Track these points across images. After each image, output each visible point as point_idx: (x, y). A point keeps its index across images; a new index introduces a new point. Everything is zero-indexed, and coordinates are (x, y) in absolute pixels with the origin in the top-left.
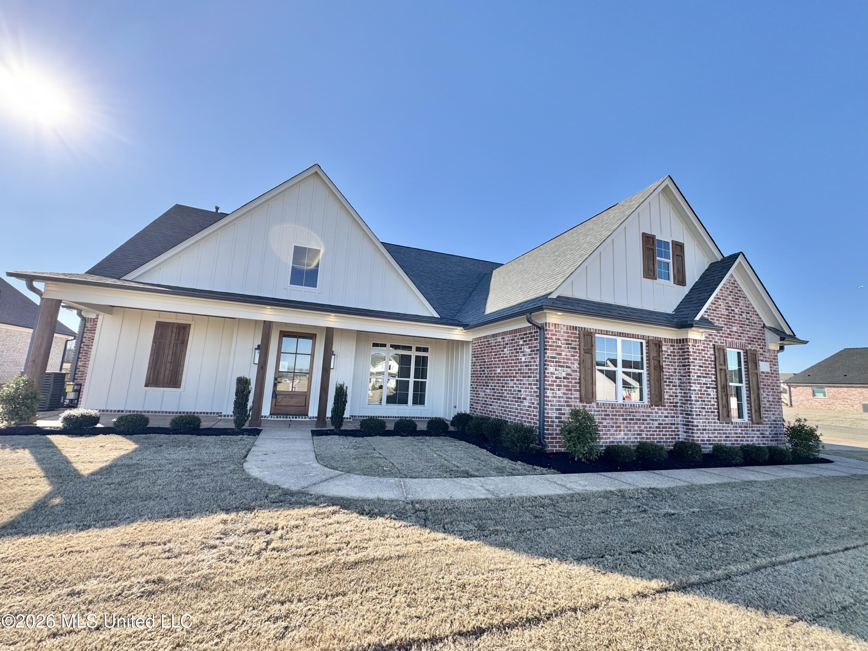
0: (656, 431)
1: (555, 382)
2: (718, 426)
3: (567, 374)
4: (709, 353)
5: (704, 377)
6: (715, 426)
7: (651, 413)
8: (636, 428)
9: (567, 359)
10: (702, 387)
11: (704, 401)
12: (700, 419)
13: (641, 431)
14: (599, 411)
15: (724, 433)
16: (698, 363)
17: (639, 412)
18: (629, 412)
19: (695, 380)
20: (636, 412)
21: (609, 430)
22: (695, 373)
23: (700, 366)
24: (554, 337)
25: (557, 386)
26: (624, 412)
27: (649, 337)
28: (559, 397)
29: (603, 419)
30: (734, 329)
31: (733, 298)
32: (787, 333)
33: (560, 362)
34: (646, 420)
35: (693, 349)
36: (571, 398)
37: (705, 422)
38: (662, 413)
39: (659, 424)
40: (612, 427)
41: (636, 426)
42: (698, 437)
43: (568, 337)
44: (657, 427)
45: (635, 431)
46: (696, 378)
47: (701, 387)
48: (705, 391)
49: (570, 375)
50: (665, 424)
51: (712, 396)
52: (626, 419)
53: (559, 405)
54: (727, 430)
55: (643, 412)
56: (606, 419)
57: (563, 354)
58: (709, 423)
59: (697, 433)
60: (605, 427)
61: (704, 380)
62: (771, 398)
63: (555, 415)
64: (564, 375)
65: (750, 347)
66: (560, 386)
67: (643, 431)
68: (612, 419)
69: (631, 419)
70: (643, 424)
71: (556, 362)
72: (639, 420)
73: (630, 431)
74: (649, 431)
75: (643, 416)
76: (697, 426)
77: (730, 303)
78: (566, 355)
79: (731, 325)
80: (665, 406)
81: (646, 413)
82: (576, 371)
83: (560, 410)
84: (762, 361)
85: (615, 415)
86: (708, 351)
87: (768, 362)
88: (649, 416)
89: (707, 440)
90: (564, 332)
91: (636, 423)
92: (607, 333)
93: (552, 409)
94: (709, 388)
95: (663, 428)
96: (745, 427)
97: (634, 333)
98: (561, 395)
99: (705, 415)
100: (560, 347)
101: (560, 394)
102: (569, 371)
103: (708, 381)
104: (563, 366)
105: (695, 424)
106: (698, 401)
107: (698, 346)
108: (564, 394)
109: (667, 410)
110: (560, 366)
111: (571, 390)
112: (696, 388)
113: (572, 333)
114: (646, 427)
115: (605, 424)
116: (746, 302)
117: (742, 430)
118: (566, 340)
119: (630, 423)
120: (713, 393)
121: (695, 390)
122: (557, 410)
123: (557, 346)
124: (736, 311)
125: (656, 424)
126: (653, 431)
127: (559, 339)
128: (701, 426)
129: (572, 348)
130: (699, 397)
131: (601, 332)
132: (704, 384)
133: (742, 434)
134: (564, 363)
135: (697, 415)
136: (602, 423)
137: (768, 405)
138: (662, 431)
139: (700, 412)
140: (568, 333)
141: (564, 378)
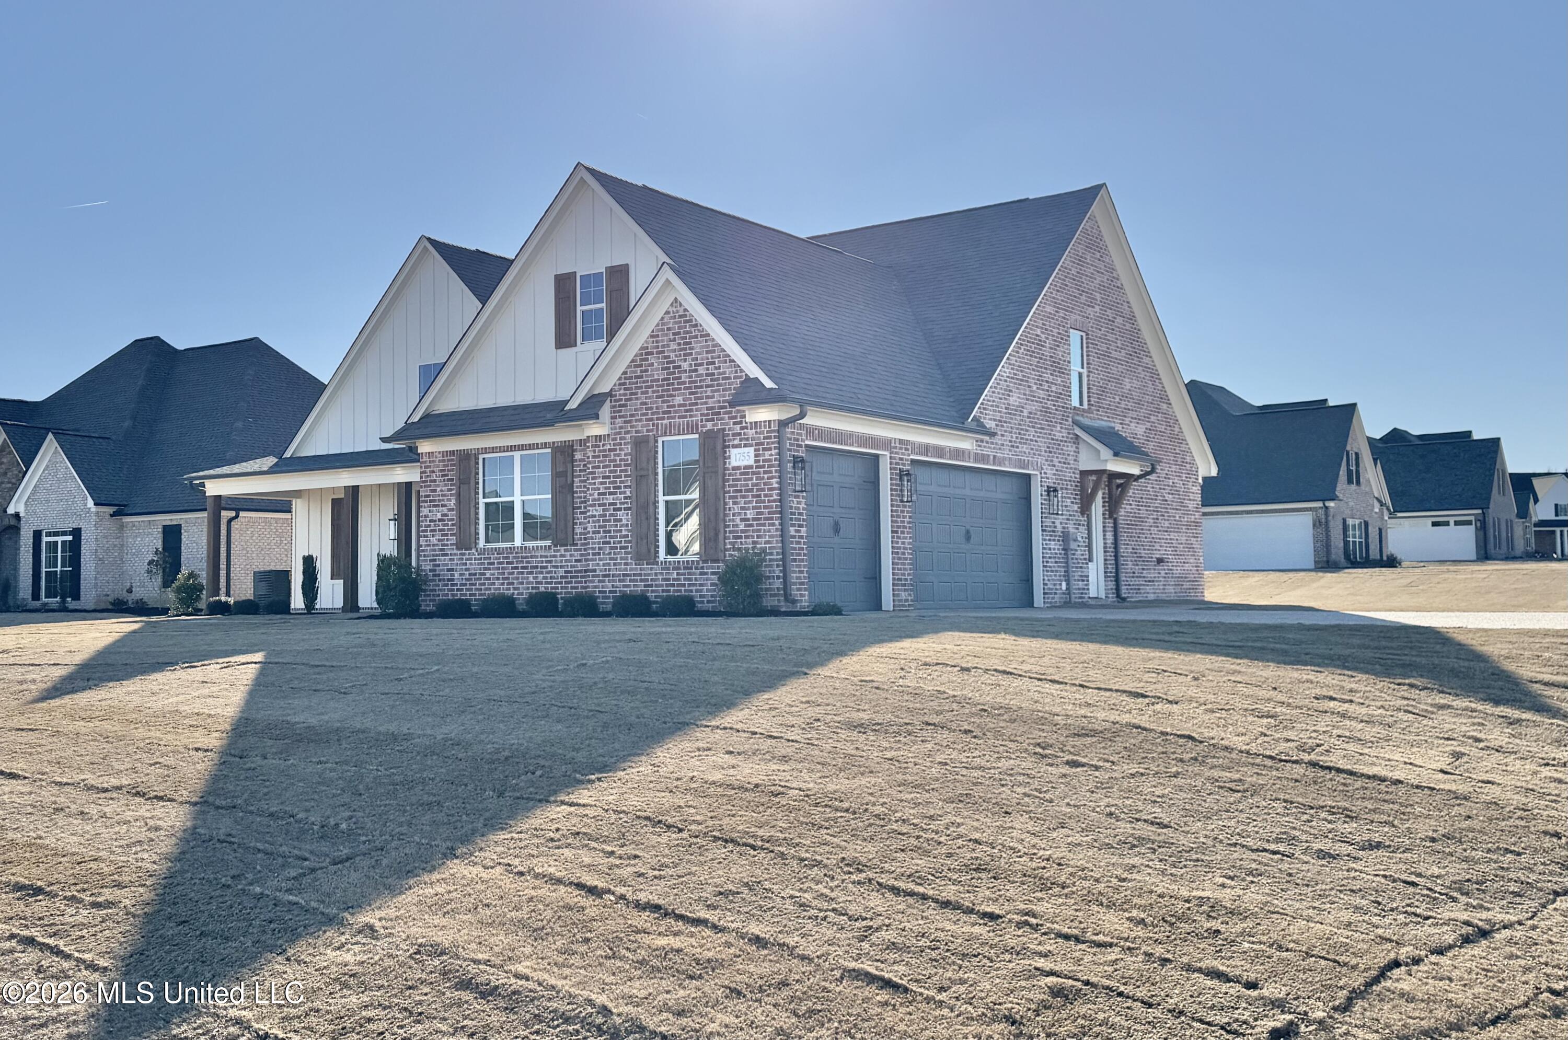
0: (561, 583)
1: (429, 526)
2: (631, 569)
3: (443, 515)
4: (623, 453)
5: (610, 494)
6: (626, 569)
7: (555, 556)
8: (531, 579)
9: (443, 495)
10: (607, 510)
11: (610, 532)
12: (600, 560)
13: (538, 583)
14: (481, 559)
15: (641, 580)
16: (602, 473)
17: (537, 557)
18: (522, 557)
19: (594, 500)
20: (531, 557)
21: (494, 584)
22: (594, 489)
23: (604, 477)
24: (428, 470)
25: (431, 531)
26: (514, 558)
27: (554, 443)
28: (434, 545)
29: (485, 569)
30: (679, 400)
31: (679, 344)
32: (768, 386)
33: (435, 501)
34: (546, 567)
35: (594, 451)
36: (447, 545)
37: (609, 564)
38: (571, 555)
39: (566, 572)
40: (498, 579)
41: (531, 577)
42: (595, 587)
43: (444, 466)
44: (562, 577)
45: (528, 583)
46: (596, 496)
47: (604, 510)
48: (611, 515)
49: (446, 515)
50: (575, 572)
51: (624, 522)
52: (517, 568)
53: (434, 555)
54: (649, 575)
55: (541, 556)
56: (489, 569)
57: (438, 489)
58: (615, 565)
59: (593, 581)
60: (489, 579)
61: (610, 499)
62: (750, 514)
63: (428, 568)
64: (439, 516)
65: (709, 425)
66: (435, 530)
67: (541, 583)
68: (498, 569)
69: (523, 568)
70: (542, 573)
71: (431, 501)
72: (536, 567)
73: (522, 583)
74: (551, 583)
75: (542, 562)
76: (595, 570)
77: (673, 355)
78: (441, 491)
79: (671, 396)
80: (577, 545)
81: (547, 557)
82: (452, 510)
83: (435, 560)
84: (735, 446)
85: (502, 563)
86: (620, 449)
87: (751, 445)
88: (550, 562)
89: (610, 592)
90: (439, 461)
91: (531, 573)
92: (493, 450)
93: (426, 561)
94: (620, 509)
95: (572, 577)
96: (685, 568)
97: (531, 442)
98: (436, 542)
99: (610, 553)
100: (435, 481)
101: (434, 540)
102: (445, 510)
103: (617, 499)
104: (437, 506)
105: (591, 567)
106: (599, 532)
107: (603, 445)
108: (439, 540)
109: (580, 550)
110: (435, 506)
111: (447, 535)
112: (595, 513)
113: (448, 460)
114: (544, 578)
115: (488, 576)
116: (710, 343)
117: (678, 574)
118: (441, 471)
119: (523, 573)
120: (625, 518)
121: (594, 516)
122: (431, 561)
123: (431, 481)
124: (685, 366)
125: (561, 572)
126: (556, 583)
127: (433, 472)
128: (601, 571)
129: (448, 480)
130: (600, 527)
131: (486, 450)
132: (610, 504)
133: (679, 579)
134: (439, 501)
135: (594, 554)
136: (485, 574)
137: (742, 527)
138: (571, 582)
139: (600, 548)
140: (444, 461)
141: (440, 520)
